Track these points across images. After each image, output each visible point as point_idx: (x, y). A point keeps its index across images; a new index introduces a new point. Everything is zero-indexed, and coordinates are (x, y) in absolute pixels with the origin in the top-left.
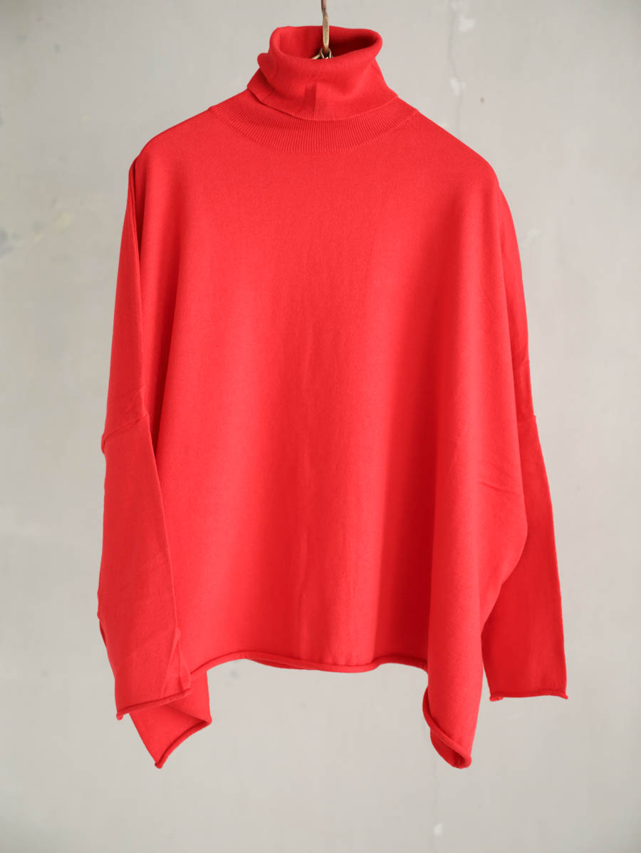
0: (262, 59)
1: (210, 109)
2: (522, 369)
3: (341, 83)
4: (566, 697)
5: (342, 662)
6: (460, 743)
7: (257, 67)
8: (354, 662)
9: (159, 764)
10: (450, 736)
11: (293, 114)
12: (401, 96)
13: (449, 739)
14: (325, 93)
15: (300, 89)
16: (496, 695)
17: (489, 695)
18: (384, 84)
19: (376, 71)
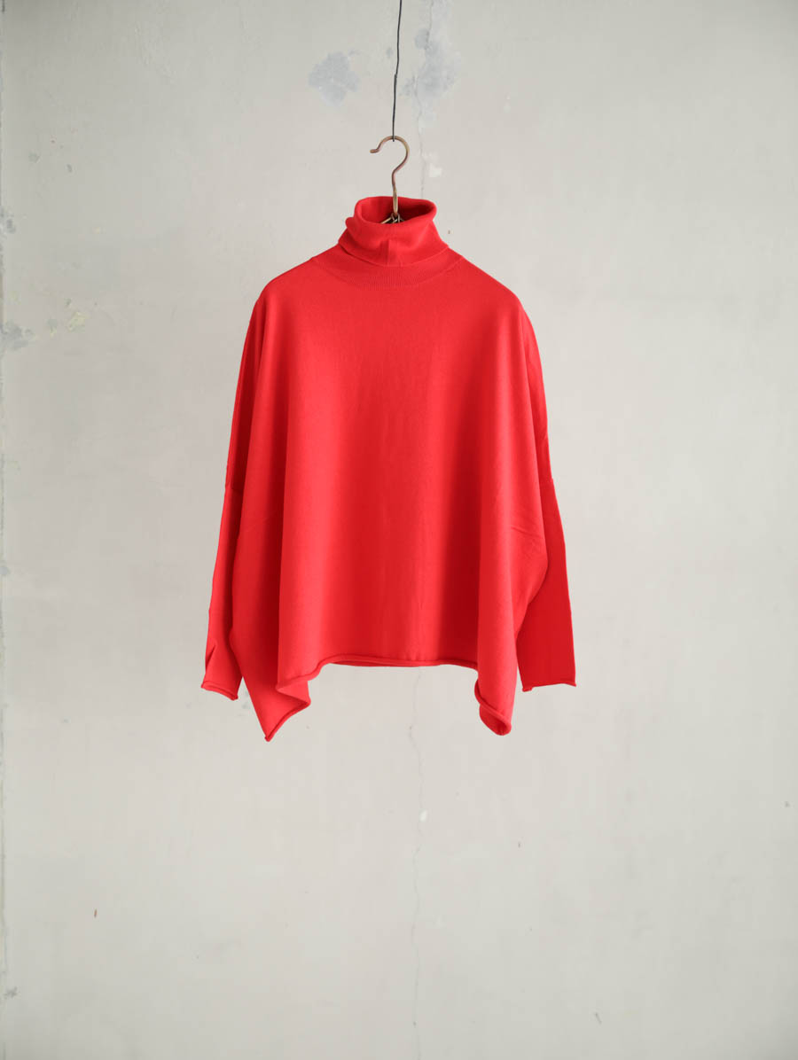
0: (349, 222)
1: (312, 259)
2: (543, 446)
3: (407, 240)
4: (575, 685)
5: (414, 658)
6: (503, 713)
7: (345, 228)
8: (422, 658)
9: (268, 738)
10: (496, 709)
11: (372, 262)
12: (451, 247)
13: (494, 711)
14: (396, 247)
15: (376, 243)
16: (527, 686)
17: (521, 687)
18: (439, 238)
19: (433, 228)
